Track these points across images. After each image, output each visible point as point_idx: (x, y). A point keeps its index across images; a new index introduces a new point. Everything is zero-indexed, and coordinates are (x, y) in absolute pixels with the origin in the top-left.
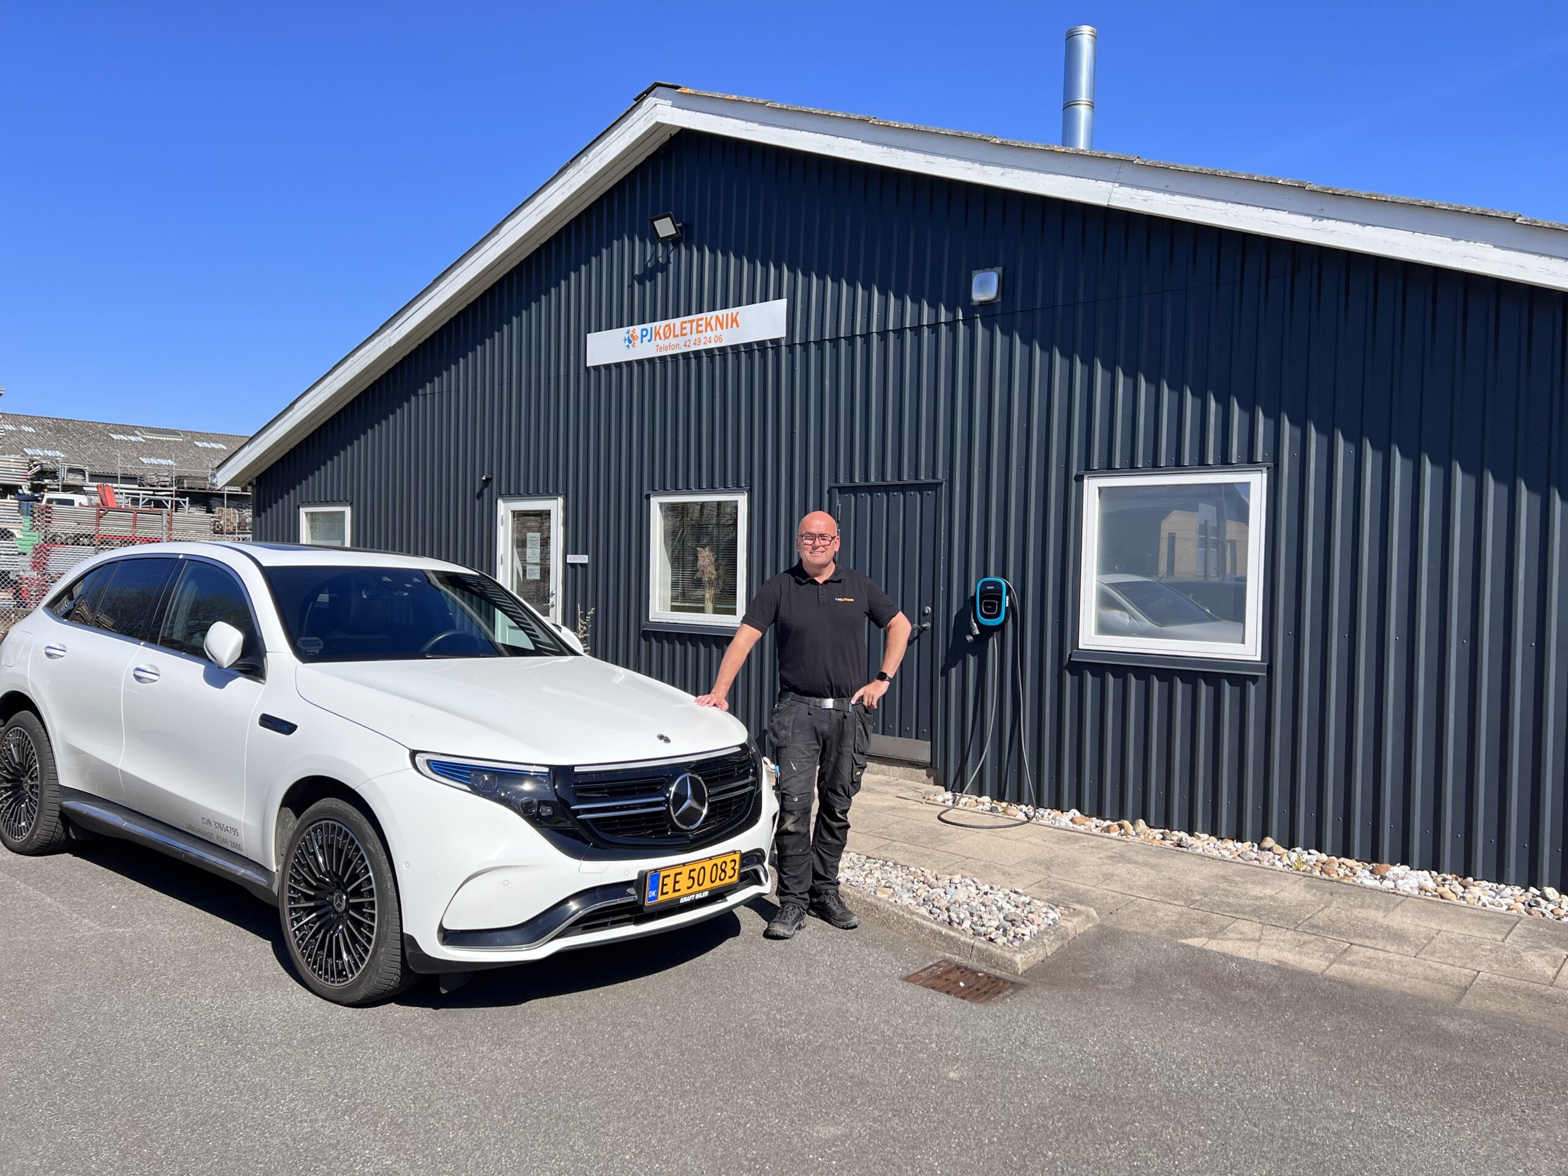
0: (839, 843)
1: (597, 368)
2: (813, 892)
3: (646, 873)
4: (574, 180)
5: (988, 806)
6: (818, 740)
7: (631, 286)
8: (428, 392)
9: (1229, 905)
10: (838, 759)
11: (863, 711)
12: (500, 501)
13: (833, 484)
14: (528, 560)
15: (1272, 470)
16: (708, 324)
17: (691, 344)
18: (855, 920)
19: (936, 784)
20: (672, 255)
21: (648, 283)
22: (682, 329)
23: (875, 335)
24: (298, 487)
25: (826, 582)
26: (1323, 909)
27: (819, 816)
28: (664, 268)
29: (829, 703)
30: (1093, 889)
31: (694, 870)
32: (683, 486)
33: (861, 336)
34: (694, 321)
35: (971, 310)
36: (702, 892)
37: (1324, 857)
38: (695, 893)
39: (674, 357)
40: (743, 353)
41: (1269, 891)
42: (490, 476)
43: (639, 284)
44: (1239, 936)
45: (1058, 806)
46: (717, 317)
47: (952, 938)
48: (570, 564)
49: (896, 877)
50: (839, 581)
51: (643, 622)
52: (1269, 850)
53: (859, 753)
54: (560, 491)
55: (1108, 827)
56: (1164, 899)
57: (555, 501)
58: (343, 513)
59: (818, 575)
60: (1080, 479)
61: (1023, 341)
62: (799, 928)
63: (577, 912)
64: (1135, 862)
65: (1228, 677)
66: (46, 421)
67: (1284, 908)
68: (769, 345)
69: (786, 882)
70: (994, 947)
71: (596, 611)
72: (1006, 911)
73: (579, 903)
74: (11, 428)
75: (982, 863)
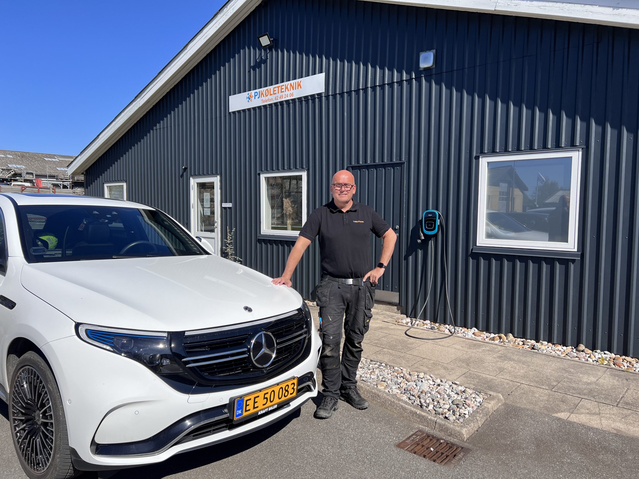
0: (356, 360)
1: (234, 113)
2: (343, 388)
3: (235, 400)
4: (221, 20)
5: (429, 326)
6: (344, 303)
7: (249, 72)
8: (158, 128)
9: (574, 389)
10: (356, 313)
11: (370, 285)
12: (191, 179)
13: (349, 165)
14: (205, 206)
15: (585, 150)
16: (286, 88)
17: (279, 98)
18: (366, 405)
19: (402, 314)
20: (268, 55)
21: (257, 70)
22: (274, 91)
23: (369, 88)
24: (103, 174)
25: (347, 212)
26: (627, 391)
27: (345, 345)
28: (265, 62)
29: (350, 281)
30: (495, 378)
31: (267, 393)
32: (276, 169)
33: (362, 89)
34: (279, 86)
35: (419, 73)
36: (273, 406)
37: (613, 355)
38: (268, 407)
39: (271, 105)
40: (304, 101)
41: (593, 379)
42: (186, 167)
43: (253, 70)
44: (587, 411)
45: (465, 325)
46: (291, 84)
47: (423, 416)
48: (224, 208)
49: (387, 373)
50: (355, 211)
51: (258, 235)
52: (583, 351)
53: (368, 309)
54: (218, 173)
55: (494, 337)
56: (537, 385)
57: (216, 178)
58: (123, 186)
59: (343, 207)
60: (477, 158)
61: (447, 87)
62: (335, 410)
63: (190, 426)
64: (513, 360)
65: (558, 260)
66: (17, 153)
67: (606, 391)
68: (316, 96)
69: (326, 384)
70: (449, 423)
71: (236, 230)
72: (453, 399)
73: (191, 421)
74: (3, 156)
75: (432, 362)
